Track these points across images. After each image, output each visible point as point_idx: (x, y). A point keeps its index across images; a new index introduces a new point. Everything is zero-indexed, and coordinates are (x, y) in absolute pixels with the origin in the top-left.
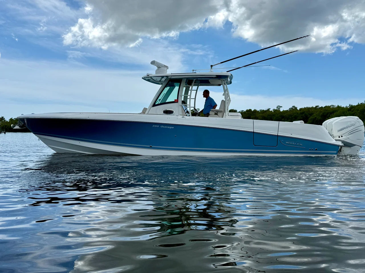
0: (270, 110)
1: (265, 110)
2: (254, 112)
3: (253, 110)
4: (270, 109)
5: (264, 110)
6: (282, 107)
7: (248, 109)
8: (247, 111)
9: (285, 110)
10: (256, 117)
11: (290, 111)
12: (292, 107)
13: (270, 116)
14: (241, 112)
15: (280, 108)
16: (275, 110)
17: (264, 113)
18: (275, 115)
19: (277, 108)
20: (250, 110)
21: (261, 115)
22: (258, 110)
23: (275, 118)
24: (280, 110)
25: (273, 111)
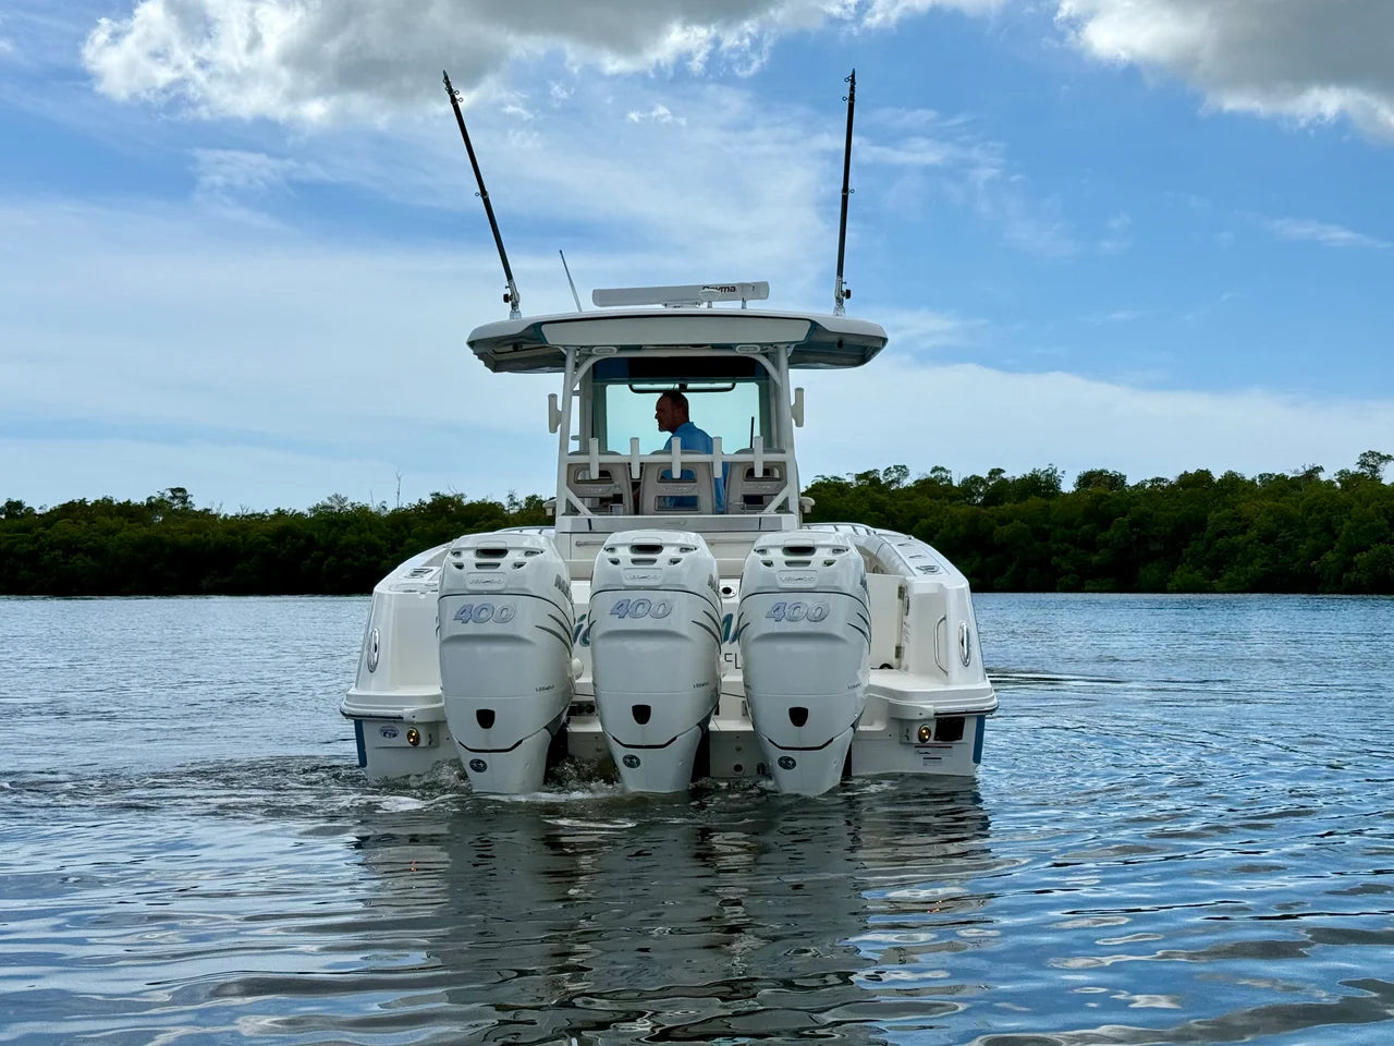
0: (1323, 477)
1: (1291, 475)
2: (1228, 491)
3: (1217, 475)
4: (1321, 469)
5: (1282, 478)
6: (1388, 458)
7: (1192, 471)
8: (1186, 480)
10: (1239, 520)
13: (1319, 511)
14: (1147, 486)
16: (1348, 480)
17: (1281, 495)
18: (1351, 507)
19: (1363, 464)
20: (1204, 476)
21: (1269, 503)
22: (1248, 478)
23: (1349, 523)
24: (1380, 480)
25: (1339, 480)
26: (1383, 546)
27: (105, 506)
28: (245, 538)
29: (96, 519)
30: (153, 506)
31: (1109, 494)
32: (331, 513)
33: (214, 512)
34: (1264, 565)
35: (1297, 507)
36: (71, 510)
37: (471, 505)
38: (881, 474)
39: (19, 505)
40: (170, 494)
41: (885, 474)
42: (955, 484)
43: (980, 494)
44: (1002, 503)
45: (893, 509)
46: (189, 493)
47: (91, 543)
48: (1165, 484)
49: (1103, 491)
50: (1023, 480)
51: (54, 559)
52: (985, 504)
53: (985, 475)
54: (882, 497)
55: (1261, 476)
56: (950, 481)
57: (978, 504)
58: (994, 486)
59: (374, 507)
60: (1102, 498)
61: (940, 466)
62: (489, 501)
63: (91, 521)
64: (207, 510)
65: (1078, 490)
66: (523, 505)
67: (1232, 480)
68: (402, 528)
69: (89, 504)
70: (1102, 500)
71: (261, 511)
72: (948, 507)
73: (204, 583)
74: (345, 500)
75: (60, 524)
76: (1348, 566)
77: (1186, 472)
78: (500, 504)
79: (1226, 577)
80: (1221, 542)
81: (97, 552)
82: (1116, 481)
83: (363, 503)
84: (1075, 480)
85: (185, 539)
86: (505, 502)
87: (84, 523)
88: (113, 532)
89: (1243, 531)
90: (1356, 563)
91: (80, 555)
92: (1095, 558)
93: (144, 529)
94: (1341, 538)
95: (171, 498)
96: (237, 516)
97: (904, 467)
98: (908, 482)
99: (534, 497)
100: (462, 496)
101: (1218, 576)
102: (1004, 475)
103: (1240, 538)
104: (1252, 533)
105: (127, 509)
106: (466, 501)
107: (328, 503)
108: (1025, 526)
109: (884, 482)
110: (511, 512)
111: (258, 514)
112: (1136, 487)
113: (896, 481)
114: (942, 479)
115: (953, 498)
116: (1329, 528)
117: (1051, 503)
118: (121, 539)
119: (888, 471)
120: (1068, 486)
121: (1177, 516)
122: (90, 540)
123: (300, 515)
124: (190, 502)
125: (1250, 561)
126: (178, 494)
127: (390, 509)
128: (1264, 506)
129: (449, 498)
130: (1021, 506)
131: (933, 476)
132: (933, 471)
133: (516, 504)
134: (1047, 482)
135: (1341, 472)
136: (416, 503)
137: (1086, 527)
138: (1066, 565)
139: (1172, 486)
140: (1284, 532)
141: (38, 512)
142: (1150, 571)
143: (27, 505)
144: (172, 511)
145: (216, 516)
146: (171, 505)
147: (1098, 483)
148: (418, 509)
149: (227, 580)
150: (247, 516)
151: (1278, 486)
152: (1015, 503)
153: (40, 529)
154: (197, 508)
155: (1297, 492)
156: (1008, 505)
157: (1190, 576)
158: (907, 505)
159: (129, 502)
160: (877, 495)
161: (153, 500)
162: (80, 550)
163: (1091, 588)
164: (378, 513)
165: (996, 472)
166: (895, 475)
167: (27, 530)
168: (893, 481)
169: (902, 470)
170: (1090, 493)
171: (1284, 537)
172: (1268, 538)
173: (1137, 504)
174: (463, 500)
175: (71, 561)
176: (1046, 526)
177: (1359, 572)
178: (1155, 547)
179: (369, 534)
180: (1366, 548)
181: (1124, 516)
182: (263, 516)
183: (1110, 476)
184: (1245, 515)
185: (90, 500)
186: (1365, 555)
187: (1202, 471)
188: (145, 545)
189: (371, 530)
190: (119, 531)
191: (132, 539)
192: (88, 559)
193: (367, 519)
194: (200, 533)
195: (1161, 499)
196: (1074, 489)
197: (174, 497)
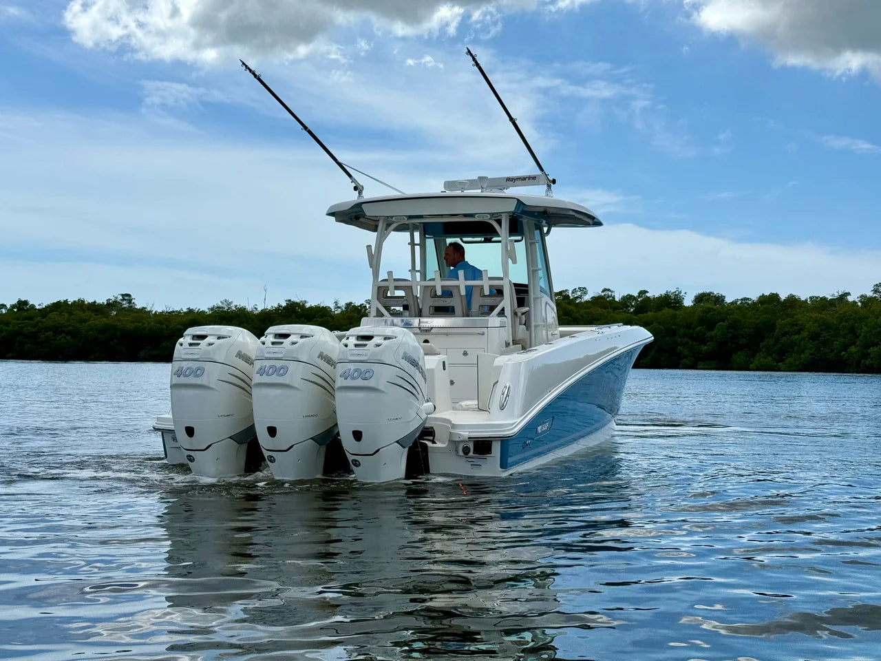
0: (850, 299)
1: (830, 298)
2: (789, 307)
3: (783, 297)
4: (849, 294)
5: (824, 299)
7: (767, 294)
8: (763, 300)
10: (796, 325)
13: (847, 321)
14: (739, 303)
16: (866, 301)
17: (823, 310)
18: (867, 318)
19: (876, 291)
20: (774, 298)
21: (815, 315)
22: (803, 299)
23: (866, 328)
25: (860, 301)
27: (80, 305)
28: (167, 327)
29: (74, 313)
30: (111, 305)
31: (715, 307)
32: (222, 311)
33: (149, 309)
34: (811, 354)
36: (57, 306)
37: (311, 308)
38: (570, 292)
39: (26, 303)
40: (121, 298)
41: (573, 293)
42: (617, 299)
43: (633, 306)
44: (646, 312)
45: (577, 315)
46: (133, 297)
47: (70, 328)
48: (750, 302)
49: (710, 306)
50: (660, 298)
51: (47, 337)
52: (636, 313)
53: (636, 294)
54: (570, 307)
55: (811, 298)
56: (614, 297)
57: (631, 313)
58: (641, 302)
59: (249, 308)
60: (710, 310)
61: (607, 288)
62: (322, 305)
63: (71, 314)
64: (144, 308)
65: (694, 305)
66: (344, 309)
67: (792, 301)
69: (70, 303)
70: (710, 312)
72: (612, 314)
73: (142, 354)
74: (231, 303)
75: (52, 315)
76: (866, 356)
77: (763, 294)
78: (329, 307)
79: (787, 361)
80: (784, 340)
81: (74, 334)
82: (719, 299)
83: (243, 305)
84: (693, 298)
85: (130, 326)
86: (332, 306)
87: (66, 315)
88: (85, 321)
89: (799, 332)
90: (870, 354)
91: (63, 335)
92: (705, 348)
93: (105, 319)
94: (861, 338)
95: (121, 300)
96: (163, 312)
97: (585, 288)
98: (587, 298)
99: (351, 303)
100: (305, 301)
101: (782, 361)
102: (648, 295)
103: (797, 337)
104: (804, 334)
105: (94, 307)
106: (308, 305)
107: (220, 305)
108: (661, 327)
109: (571, 298)
110: (336, 312)
111: (177, 311)
112: (732, 303)
113: (580, 297)
114: (609, 297)
115: (615, 309)
116: (853, 331)
117: (677, 313)
118: (90, 326)
119: (574, 291)
120: (688, 302)
121: (758, 321)
122: (70, 325)
123: (204, 312)
124: (134, 303)
125: (803, 351)
126: (126, 298)
127: (260, 309)
128: (812, 318)
129: (297, 303)
130: (659, 314)
131: (603, 294)
132: (603, 291)
133: (339, 307)
134: (675, 299)
135: (862, 296)
136: (276, 306)
137: (699, 328)
138: (686, 352)
139: (754, 303)
140: (824, 334)
141: (38, 307)
142: (739, 357)
143: (31, 303)
144: (121, 309)
145: (150, 312)
146: (122, 305)
147: (708, 300)
148: (277, 309)
149: (156, 352)
150: (169, 313)
151: (821, 304)
152: (655, 312)
153: (39, 319)
154: (138, 307)
155: (834, 308)
156: (650, 314)
157: (766, 360)
158: (585, 313)
159: (95, 302)
160: (568, 306)
161: (110, 301)
162: (64, 332)
163: (702, 366)
164: (252, 312)
165: (643, 292)
166: (579, 293)
167: (30, 318)
168: (577, 297)
169: (584, 290)
170: (702, 307)
171: (824, 337)
172: (814, 337)
173: (732, 314)
174: (306, 304)
175: (58, 339)
176: (673, 327)
177: (872, 359)
178: (742, 341)
179: (245, 324)
180: (877, 345)
181: (724, 321)
182: (179, 312)
183: (715, 296)
184: (800, 323)
185: (71, 300)
186: (876, 349)
187: (774, 294)
188: (104, 329)
190: (88, 320)
191: (96, 325)
192: (69, 338)
193: (245, 315)
194: (139, 322)
195: (747, 311)
196: (692, 304)
197: (124, 299)
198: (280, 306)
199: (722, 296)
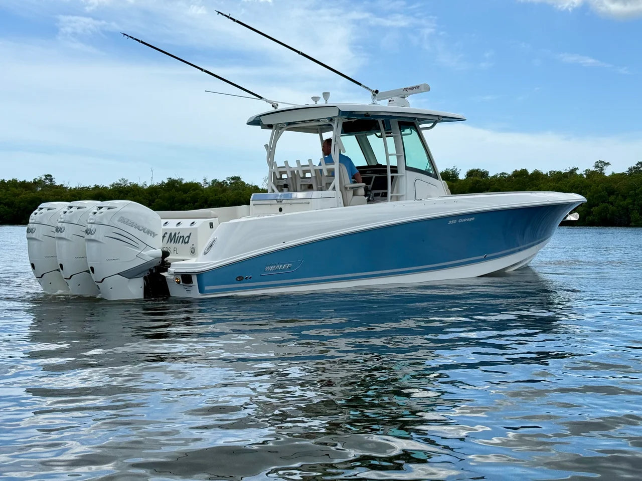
0: (578, 172)
1: (563, 172)
2: (535, 179)
3: (530, 172)
4: (577, 169)
5: (560, 173)
6: (608, 164)
7: (519, 169)
8: (516, 174)
9: (616, 172)
11: (630, 175)
12: (637, 164)
13: (576, 188)
14: (498, 176)
15: (605, 168)
16: (590, 174)
17: (559, 181)
18: (591, 186)
19: (597, 166)
20: (524, 172)
22: (544, 173)
24: (604, 174)
25: (585, 174)
26: (605, 205)
27: (14, 183)
29: (9, 189)
30: (37, 183)
31: (481, 180)
32: (120, 187)
33: (65, 186)
35: (566, 186)
37: (186, 184)
40: (44, 178)
46: (53, 177)
48: (506, 176)
49: (478, 179)
55: (550, 172)
59: (140, 185)
60: (478, 182)
62: (194, 182)
63: (7, 190)
64: (62, 185)
65: (467, 178)
66: (211, 184)
67: (537, 174)
68: (154, 194)
69: (6, 182)
70: (478, 183)
71: (88, 186)
74: (127, 181)
77: (516, 170)
78: (200, 183)
81: (10, 205)
82: (484, 174)
83: (136, 182)
84: (466, 173)
86: (202, 183)
87: (4, 191)
88: (18, 195)
90: (592, 212)
93: (32, 193)
95: (45, 179)
96: (76, 188)
99: (216, 180)
100: (182, 179)
105: (24, 185)
106: (184, 182)
107: (119, 182)
110: (205, 187)
111: (86, 187)
112: (493, 177)
117: (454, 184)
118: (21, 198)
120: (462, 176)
122: (6, 199)
123: (106, 188)
124: (54, 181)
126: (48, 178)
127: (148, 185)
128: (551, 186)
129: (176, 180)
133: (207, 183)
134: (452, 174)
135: (586, 170)
136: (161, 182)
139: (509, 176)
144: (45, 185)
145: (66, 188)
146: (45, 183)
147: (476, 175)
148: (161, 185)
150: (81, 188)
151: (558, 177)
154: (57, 184)
155: (566, 179)
159: (25, 181)
161: (37, 180)
164: (143, 187)
170: (472, 180)
173: (494, 184)
174: (183, 181)
177: (594, 216)
179: (138, 196)
180: (597, 205)
181: (487, 190)
182: (88, 188)
183: (481, 172)
185: (7, 180)
186: (597, 208)
187: (523, 170)
188: (32, 201)
189: (139, 195)
190: (20, 194)
191: (26, 198)
192: (6, 207)
193: (138, 190)
194: (59, 196)
195: (504, 182)
196: (465, 178)
197: (46, 179)
198: (163, 183)
199: (486, 172)
